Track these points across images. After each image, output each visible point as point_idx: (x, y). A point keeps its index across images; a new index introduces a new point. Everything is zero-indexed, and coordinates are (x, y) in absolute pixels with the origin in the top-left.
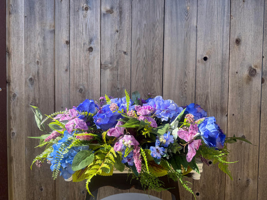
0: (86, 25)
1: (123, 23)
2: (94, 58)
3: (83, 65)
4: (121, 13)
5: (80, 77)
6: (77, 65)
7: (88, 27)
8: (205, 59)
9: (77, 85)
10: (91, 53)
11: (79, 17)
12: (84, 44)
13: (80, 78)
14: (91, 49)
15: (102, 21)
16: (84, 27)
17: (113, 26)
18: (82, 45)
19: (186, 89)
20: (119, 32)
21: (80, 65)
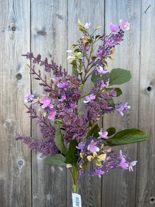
0: (14, 48)
1: (57, 46)
2: (23, 86)
3: (11, 95)
4: (54, 34)
5: (7, 108)
6: (3, 95)
7: (15, 50)
8: (149, 89)
9: (4, 118)
10: (19, 81)
11: (5, 39)
12: (11, 71)
13: (7, 110)
14: (19, 76)
15: (33, 43)
16: (11, 50)
17: (45, 49)
18: (9, 72)
19: (129, 122)
20: (52, 57)
21: (7, 94)
